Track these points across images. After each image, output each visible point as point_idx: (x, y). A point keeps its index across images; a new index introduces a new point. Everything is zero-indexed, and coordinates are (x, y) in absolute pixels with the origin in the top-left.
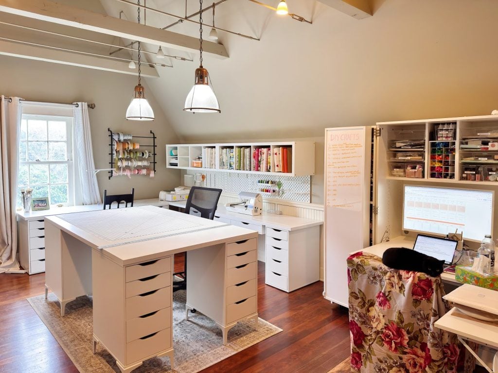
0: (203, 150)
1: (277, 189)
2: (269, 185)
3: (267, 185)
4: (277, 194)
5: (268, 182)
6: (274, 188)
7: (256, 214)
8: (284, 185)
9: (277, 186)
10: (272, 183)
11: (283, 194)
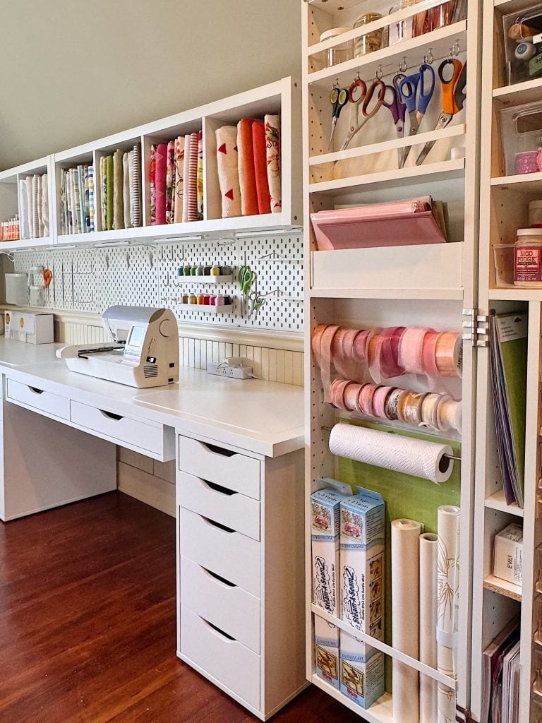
0: (20, 183)
1: (236, 291)
2: (212, 279)
3: (205, 279)
4: (238, 311)
5: (207, 271)
6: (229, 293)
7: (151, 381)
8: (259, 278)
9: (237, 283)
10: (221, 274)
11: (256, 308)
